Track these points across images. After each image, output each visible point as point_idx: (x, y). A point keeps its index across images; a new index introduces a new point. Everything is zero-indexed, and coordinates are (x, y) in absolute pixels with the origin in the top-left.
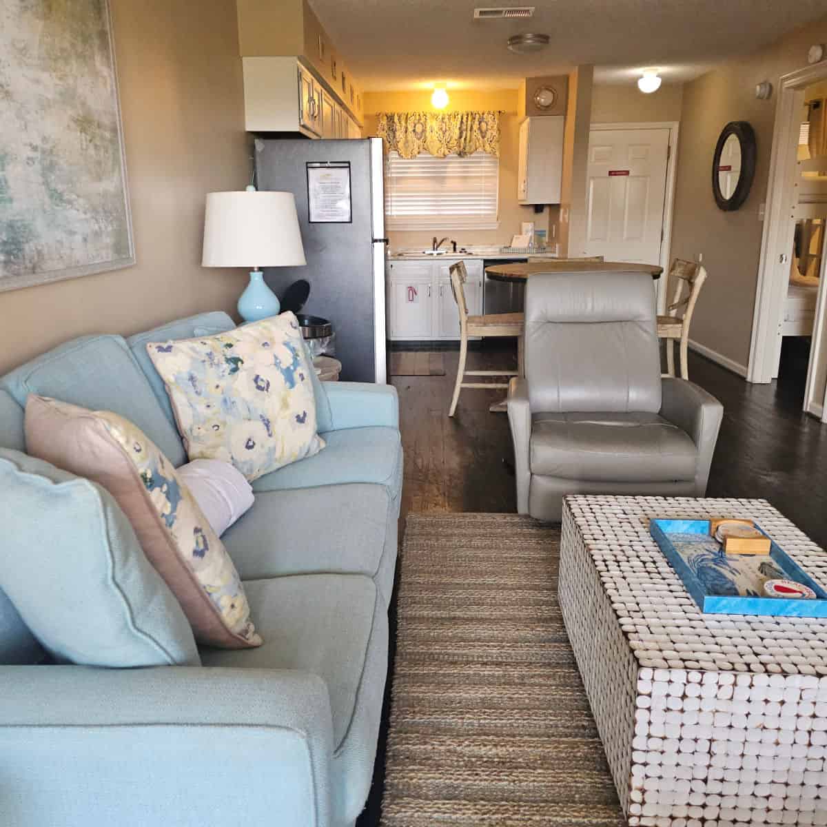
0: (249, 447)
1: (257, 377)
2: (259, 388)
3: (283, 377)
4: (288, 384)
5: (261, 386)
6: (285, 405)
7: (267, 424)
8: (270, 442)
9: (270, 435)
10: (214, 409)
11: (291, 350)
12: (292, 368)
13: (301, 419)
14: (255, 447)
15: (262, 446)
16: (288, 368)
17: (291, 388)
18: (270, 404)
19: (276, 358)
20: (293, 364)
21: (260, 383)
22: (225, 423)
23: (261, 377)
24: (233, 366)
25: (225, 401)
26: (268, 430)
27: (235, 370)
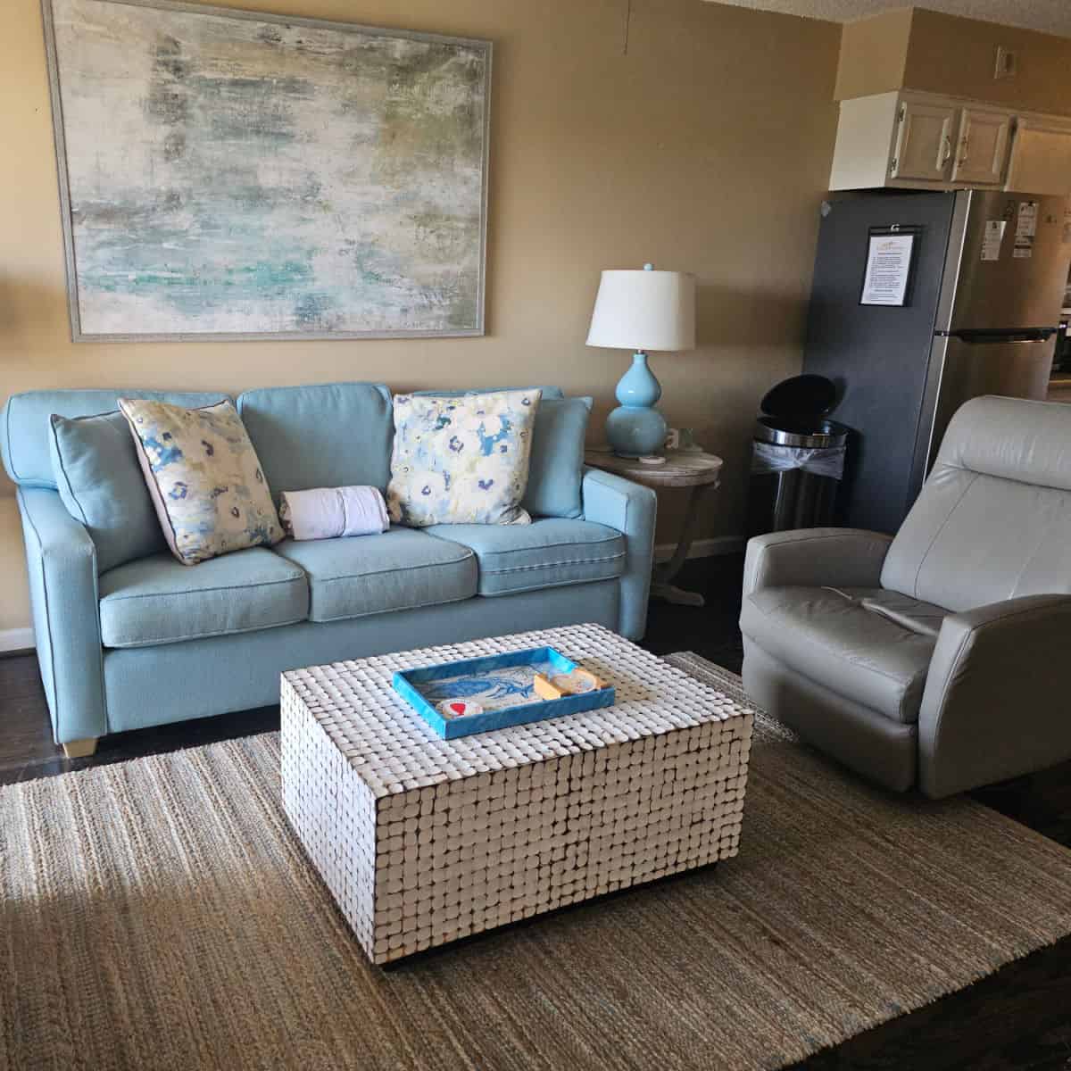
0: (424, 493)
1: (455, 437)
2: (452, 447)
3: (480, 443)
4: (483, 451)
5: (454, 446)
6: (472, 467)
7: (448, 479)
8: (445, 496)
9: (447, 489)
10: (410, 455)
11: (504, 422)
12: (495, 438)
13: (484, 486)
14: (430, 495)
15: (437, 496)
16: (491, 438)
17: (484, 455)
18: (457, 464)
19: (482, 426)
20: (498, 436)
21: (455, 444)
22: (413, 468)
23: (459, 439)
24: (440, 424)
25: (419, 450)
26: (447, 484)
27: (439, 428)
